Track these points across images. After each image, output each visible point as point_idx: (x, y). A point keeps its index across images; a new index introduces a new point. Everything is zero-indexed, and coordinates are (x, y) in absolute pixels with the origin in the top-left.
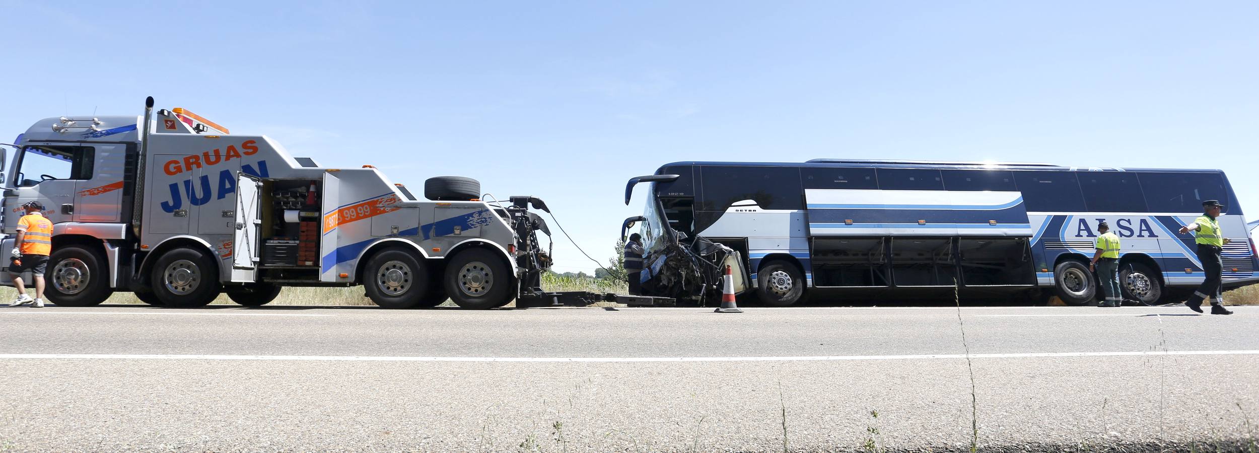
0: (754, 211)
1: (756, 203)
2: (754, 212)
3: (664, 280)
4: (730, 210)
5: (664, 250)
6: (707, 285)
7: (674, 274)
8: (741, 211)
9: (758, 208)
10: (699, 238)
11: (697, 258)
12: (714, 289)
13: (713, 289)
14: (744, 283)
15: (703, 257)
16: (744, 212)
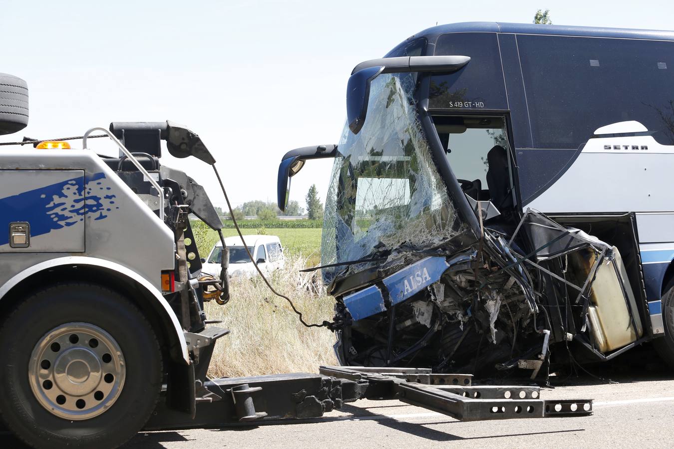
0: (642, 148)
1: (646, 130)
2: (644, 151)
3: (423, 314)
4: (592, 145)
5: (444, 247)
6: (553, 333)
7: (464, 306)
8: (615, 148)
9: (649, 141)
10: (531, 216)
11: (525, 264)
12: (569, 342)
13: (565, 342)
14: (632, 323)
15: (542, 263)
16: (623, 150)
